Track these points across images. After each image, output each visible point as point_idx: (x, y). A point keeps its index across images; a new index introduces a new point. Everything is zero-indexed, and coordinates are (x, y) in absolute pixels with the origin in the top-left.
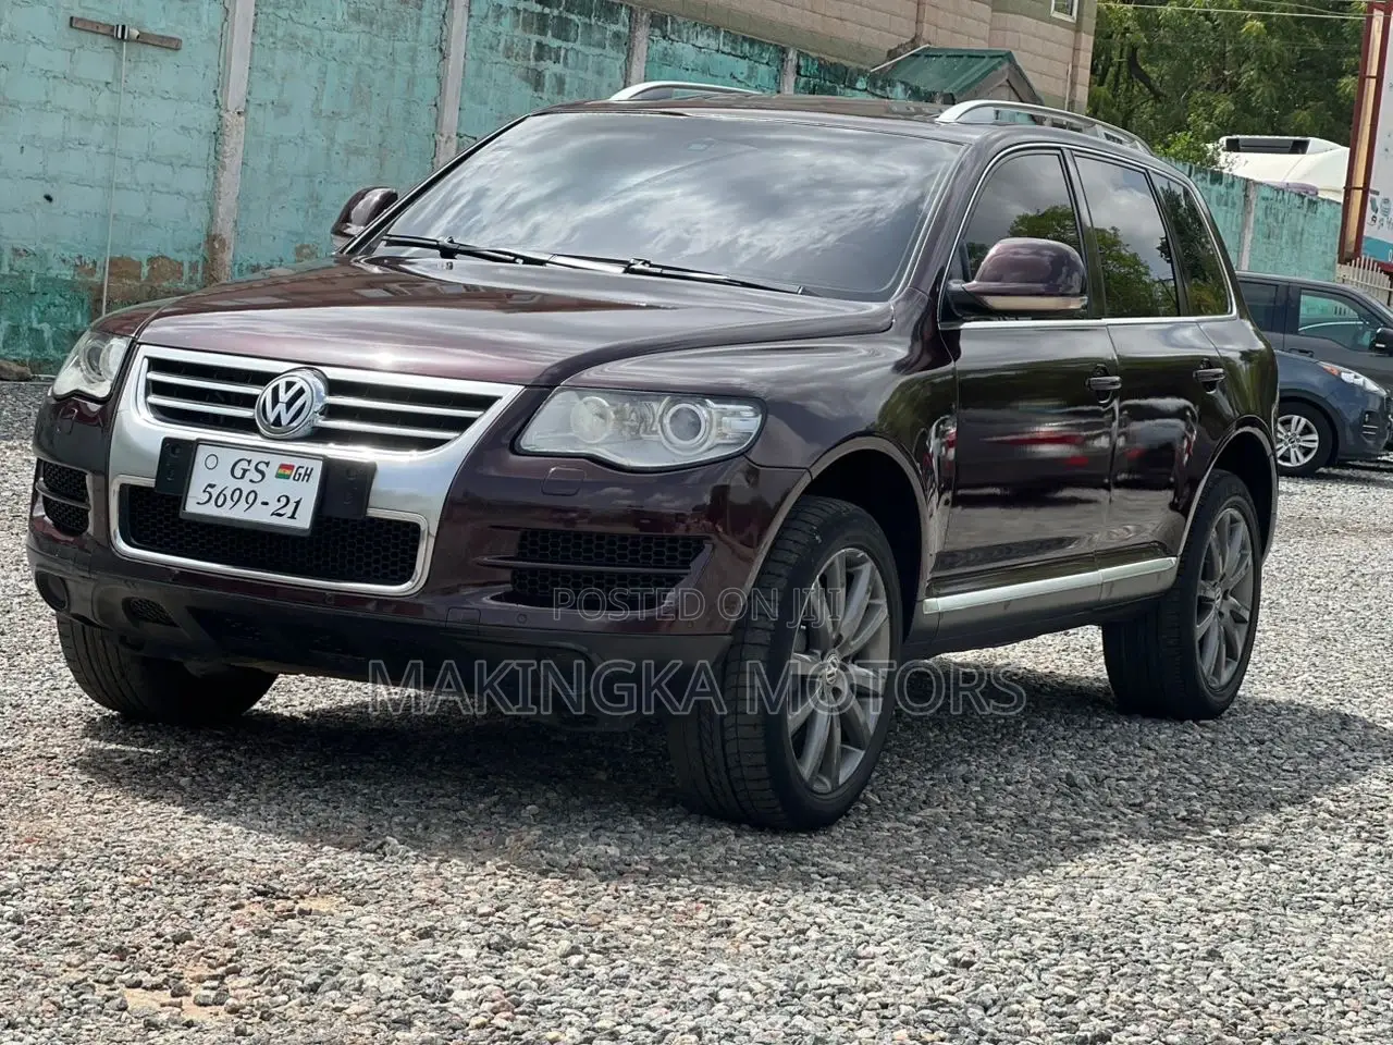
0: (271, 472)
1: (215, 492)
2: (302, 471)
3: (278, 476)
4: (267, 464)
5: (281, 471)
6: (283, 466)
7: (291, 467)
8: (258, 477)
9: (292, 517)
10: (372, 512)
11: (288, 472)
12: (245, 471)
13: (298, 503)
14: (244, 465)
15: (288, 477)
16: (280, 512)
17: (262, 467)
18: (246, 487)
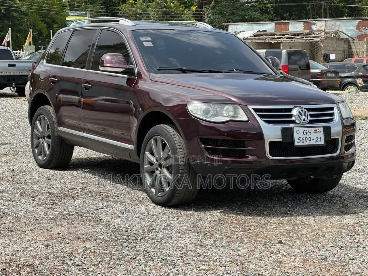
0: (312, 132)
1: (301, 139)
2: (319, 131)
3: (314, 133)
4: (311, 130)
5: (315, 131)
6: (315, 130)
7: (316, 130)
8: (310, 134)
9: (320, 142)
10: (332, 138)
11: (316, 131)
12: (306, 133)
13: (320, 138)
14: (306, 131)
15: (316, 133)
16: (317, 141)
17: (310, 131)
18: (308, 137)
